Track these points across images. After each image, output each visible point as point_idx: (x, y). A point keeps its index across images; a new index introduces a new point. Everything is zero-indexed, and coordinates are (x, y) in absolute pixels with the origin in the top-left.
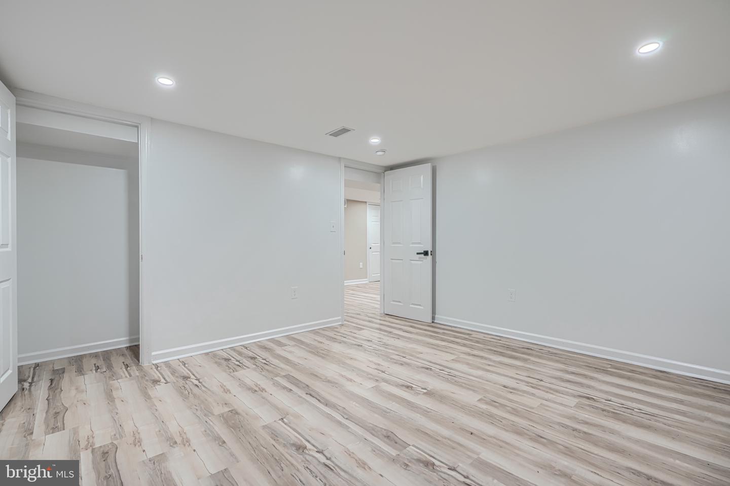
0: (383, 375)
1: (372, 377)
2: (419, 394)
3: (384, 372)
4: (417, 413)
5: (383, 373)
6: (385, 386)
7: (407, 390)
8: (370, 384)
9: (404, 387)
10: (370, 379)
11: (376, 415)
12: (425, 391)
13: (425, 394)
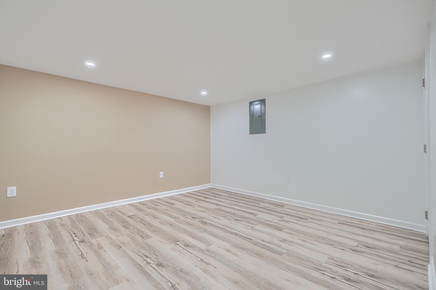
0: (202, 256)
1: (211, 254)
2: (182, 241)
3: (201, 260)
4: (189, 231)
5: (202, 258)
6: (203, 246)
7: (189, 244)
8: (213, 248)
9: (190, 245)
10: (213, 253)
11: (210, 230)
12: (178, 243)
13: (179, 241)
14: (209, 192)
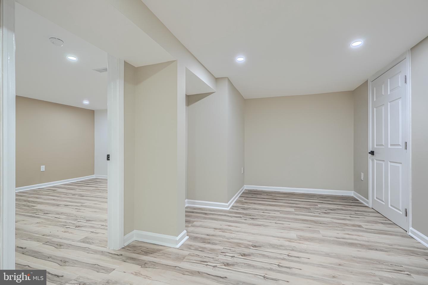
14: (92, 181)
